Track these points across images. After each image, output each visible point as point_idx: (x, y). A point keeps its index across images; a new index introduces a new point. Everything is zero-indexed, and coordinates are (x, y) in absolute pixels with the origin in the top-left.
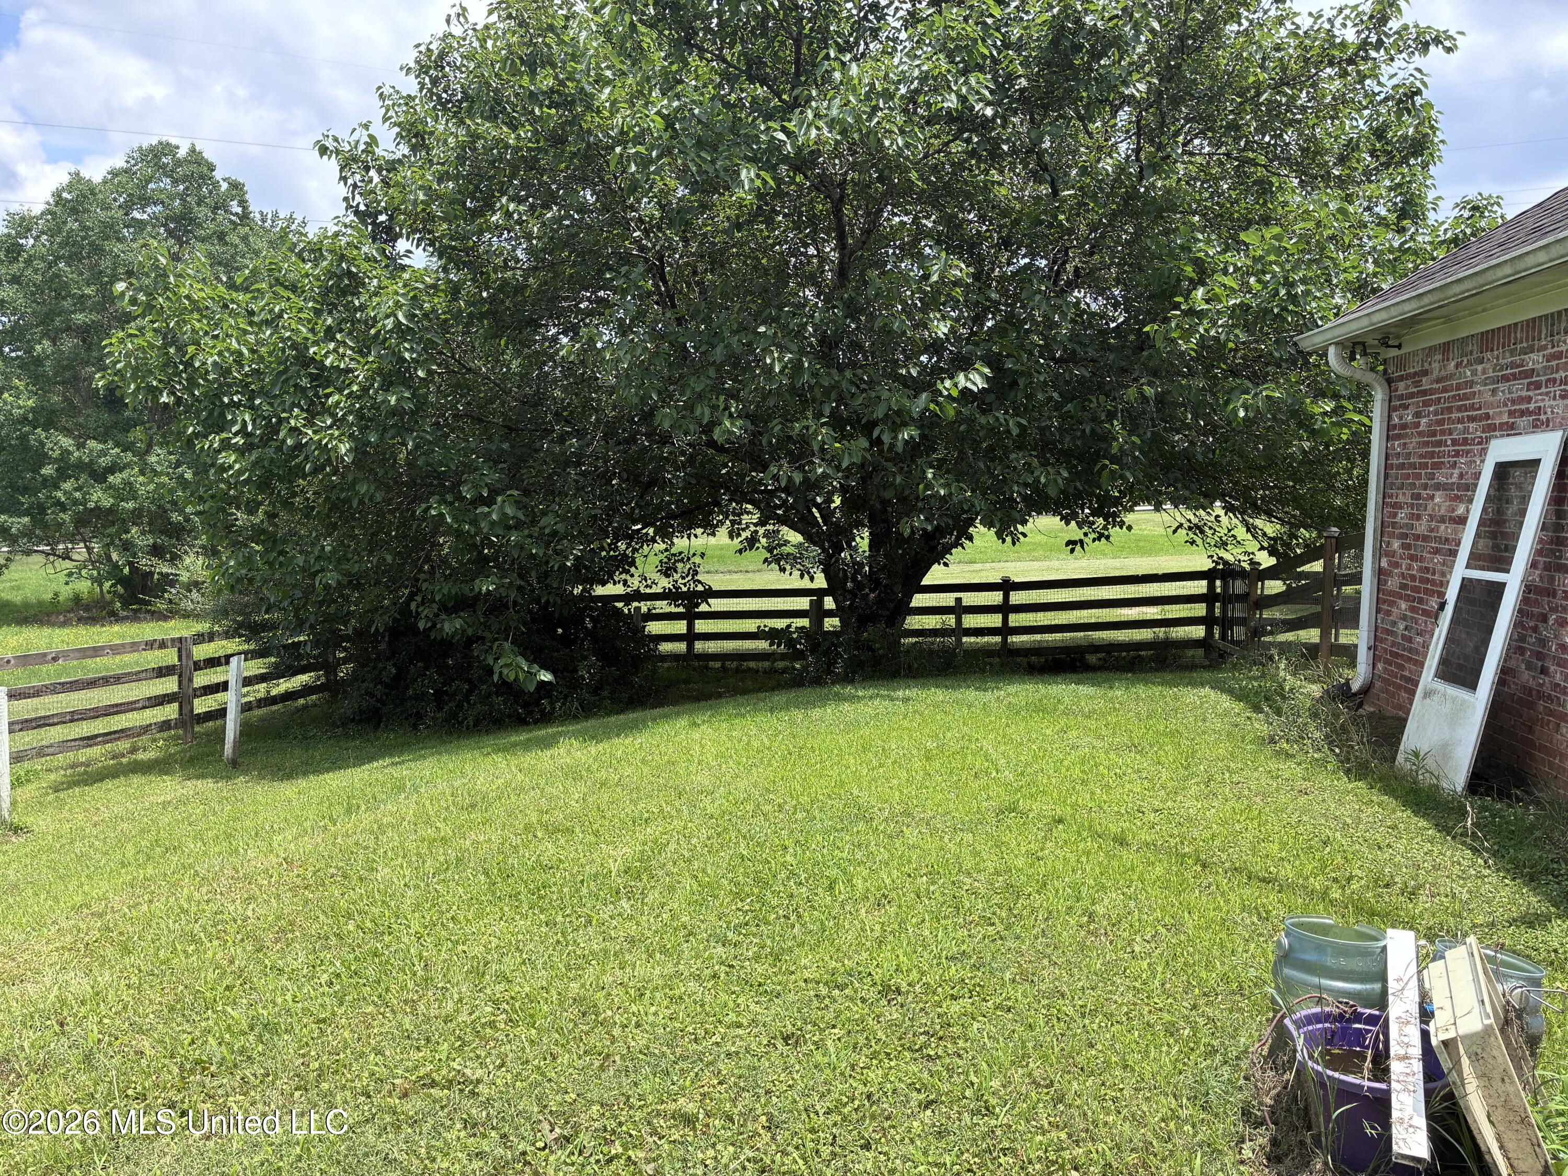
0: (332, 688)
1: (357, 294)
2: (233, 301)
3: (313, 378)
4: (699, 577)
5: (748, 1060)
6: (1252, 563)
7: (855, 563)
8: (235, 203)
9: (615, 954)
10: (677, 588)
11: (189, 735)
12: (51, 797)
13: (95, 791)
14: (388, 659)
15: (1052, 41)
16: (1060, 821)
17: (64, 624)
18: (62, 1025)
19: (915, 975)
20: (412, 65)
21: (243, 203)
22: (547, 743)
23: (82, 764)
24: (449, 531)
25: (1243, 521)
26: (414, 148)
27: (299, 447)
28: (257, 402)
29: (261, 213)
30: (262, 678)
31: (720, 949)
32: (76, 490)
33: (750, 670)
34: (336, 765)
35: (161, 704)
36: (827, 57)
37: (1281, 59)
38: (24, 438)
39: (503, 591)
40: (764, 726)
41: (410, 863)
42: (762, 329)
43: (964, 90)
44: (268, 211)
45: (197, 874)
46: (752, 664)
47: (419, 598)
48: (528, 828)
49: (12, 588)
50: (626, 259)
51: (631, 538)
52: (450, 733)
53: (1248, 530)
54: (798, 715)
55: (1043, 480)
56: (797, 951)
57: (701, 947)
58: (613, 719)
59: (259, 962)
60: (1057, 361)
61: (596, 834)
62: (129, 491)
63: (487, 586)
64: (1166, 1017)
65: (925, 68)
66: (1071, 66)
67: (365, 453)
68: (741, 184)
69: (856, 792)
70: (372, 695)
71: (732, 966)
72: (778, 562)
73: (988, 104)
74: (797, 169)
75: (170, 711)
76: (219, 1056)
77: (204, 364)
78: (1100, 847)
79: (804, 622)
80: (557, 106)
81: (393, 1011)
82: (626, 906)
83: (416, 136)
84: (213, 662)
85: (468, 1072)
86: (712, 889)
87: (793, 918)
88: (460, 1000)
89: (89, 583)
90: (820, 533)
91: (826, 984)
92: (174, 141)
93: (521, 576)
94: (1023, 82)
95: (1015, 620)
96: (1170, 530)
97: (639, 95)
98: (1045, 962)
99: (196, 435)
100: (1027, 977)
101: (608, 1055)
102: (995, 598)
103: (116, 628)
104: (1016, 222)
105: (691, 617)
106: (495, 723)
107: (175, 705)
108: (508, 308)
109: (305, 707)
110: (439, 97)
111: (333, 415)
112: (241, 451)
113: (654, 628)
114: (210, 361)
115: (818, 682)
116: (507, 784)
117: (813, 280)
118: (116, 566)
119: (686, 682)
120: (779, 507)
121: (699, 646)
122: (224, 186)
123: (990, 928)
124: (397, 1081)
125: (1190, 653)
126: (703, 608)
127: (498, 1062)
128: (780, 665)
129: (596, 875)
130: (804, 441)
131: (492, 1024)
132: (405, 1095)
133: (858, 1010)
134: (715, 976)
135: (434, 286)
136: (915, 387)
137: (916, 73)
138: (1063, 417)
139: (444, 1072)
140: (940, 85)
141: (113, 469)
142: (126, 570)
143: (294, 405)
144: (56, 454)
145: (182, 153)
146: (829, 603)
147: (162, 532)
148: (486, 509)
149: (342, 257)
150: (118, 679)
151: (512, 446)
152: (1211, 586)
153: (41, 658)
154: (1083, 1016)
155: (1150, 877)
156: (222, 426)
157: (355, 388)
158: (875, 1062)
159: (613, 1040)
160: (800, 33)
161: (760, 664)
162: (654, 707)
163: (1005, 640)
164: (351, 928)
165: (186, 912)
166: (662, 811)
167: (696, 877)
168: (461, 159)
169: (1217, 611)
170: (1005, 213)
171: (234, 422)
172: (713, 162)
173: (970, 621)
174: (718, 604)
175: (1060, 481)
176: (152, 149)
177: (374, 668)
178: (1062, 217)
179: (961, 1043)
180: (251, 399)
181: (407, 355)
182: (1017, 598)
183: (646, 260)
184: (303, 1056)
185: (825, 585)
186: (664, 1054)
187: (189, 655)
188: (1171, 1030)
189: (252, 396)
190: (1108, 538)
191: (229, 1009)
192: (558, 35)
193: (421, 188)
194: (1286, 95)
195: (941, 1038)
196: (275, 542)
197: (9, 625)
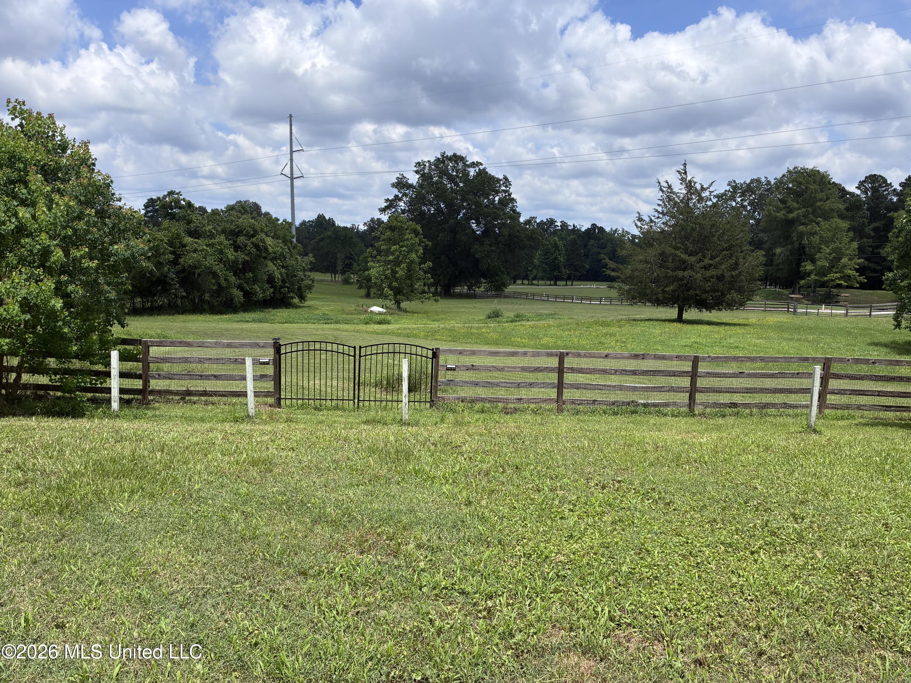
153: (866, 361)
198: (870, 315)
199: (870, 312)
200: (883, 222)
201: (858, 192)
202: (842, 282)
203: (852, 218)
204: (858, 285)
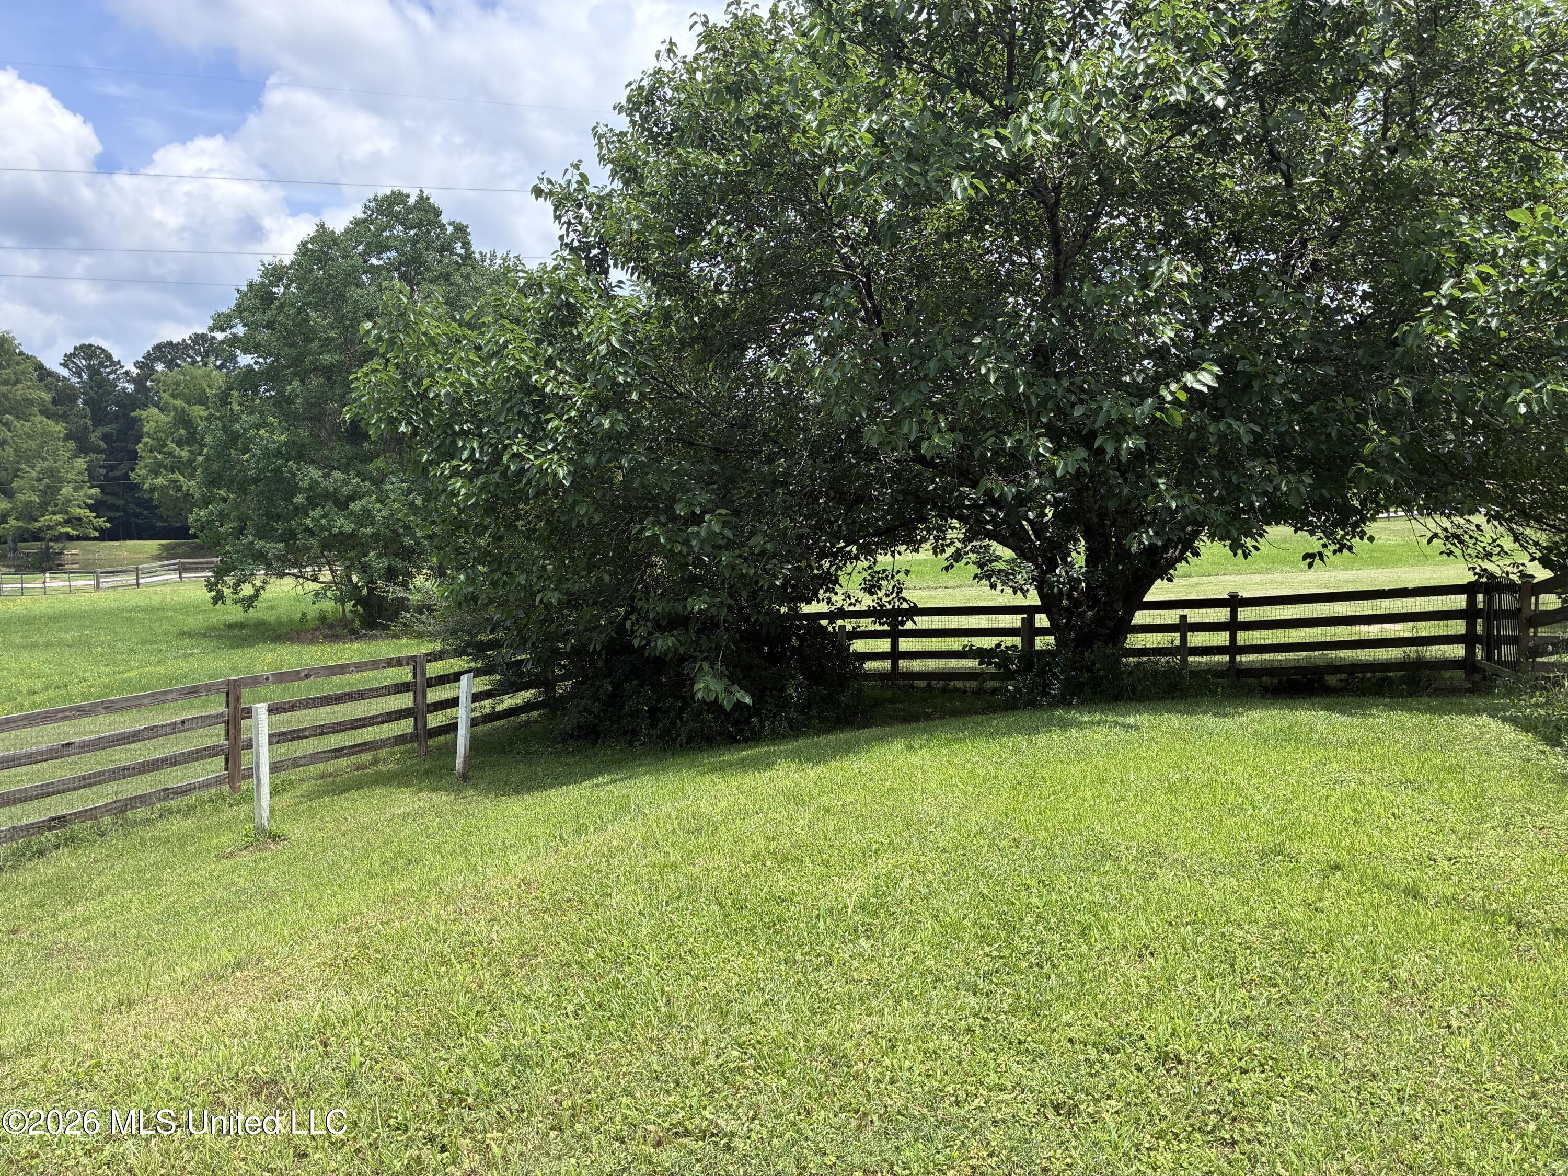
0: (551, 704)
1: (574, 324)
2: (464, 337)
3: (536, 404)
4: (905, 594)
5: (1018, 1132)
6: (1523, 575)
7: (1071, 579)
8: (459, 245)
9: (861, 999)
10: (881, 606)
11: (423, 748)
12: (303, 807)
13: (342, 801)
14: (606, 677)
15: (1290, 23)
16: (1337, 867)
17: (312, 642)
18: (325, 1046)
19: (1194, 1041)
20: (624, 103)
21: (466, 245)
22: (763, 764)
23: (331, 775)
24: (662, 551)
25: (1511, 530)
26: (627, 183)
27: (521, 472)
28: (485, 430)
29: (481, 253)
30: (487, 695)
31: (972, 1000)
32: (323, 517)
33: (956, 689)
34: (559, 781)
35: (398, 719)
36: (1046, 58)
37: (1548, 25)
38: (278, 470)
39: (714, 611)
40: (986, 752)
41: (642, 888)
42: (977, 340)
43: (1195, 81)
44: (487, 251)
45: (441, 891)
46: (959, 684)
47: (634, 617)
48: (756, 855)
49: (267, 608)
50: (831, 277)
51: (835, 556)
52: (664, 750)
53: (1516, 540)
54: (1022, 741)
55: (1284, 488)
56: (1056, 1005)
57: (951, 995)
58: (823, 739)
59: (506, 988)
60: (1294, 361)
61: (826, 864)
62: (366, 517)
63: (699, 605)
64: (1503, 1107)
65: (1151, 61)
66: (1312, 46)
67: (583, 476)
68: (953, 195)
69: (1097, 828)
70: (590, 712)
71: (986, 1019)
72: (989, 577)
73: (1220, 92)
74: (1010, 176)
75: (406, 726)
76: (476, 1087)
77: (438, 395)
78: (1390, 901)
79: (1016, 641)
80: (763, 130)
81: (639, 1048)
82: (866, 946)
83: (628, 170)
84: (443, 680)
85: (721, 1122)
86: (957, 929)
87: (1047, 967)
88: (706, 1042)
89: (333, 603)
90: (1033, 548)
91: (1094, 1045)
92: (405, 191)
93: (731, 596)
94: (1259, 67)
95: (1243, 638)
96: (1425, 540)
97: (846, 113)
98: (1346, 1034)
99: (430, 462)
100: (1325, 1052)
101: (865, 1115)
102: (1221, 615)
103: (356, 646)
104: (1248, 216)
105: (895, 635)
106: (707, 741)
107: (411, 720)
108: (718, 332)
109: (527, 723)
110: (650, 130)
111: (554, 440)
112: (469, 478)
113: (859, 646)
114: (443, 392)
115: (1032, 704)
116: (731, 807)
117: (1024, 288)
118: (356, 586)
119: (891, 701)
120: (988, 522)
121: (903, 664)
122: (450, 229)
123: (1274, 990)
124: (651, 1127)
125: (1448, 674)
126: (909, 625)
127: (751, 1114)
128: (989, 685)
129: (830, 912)
130: (1017, 454)
131: (741, 1070)
132: (658, 1144)
133: (1134, 1080)
134: (969, 1030)
135: (647, 314)
136: (1139, 393)
137: (1141, 68)
138: (1306, 420)
139: (697, 1120)
140: (1168, 77)
141: (352, 498)
142: (365, 591)
143: (517, 431)
144: (305, 484)
145: (412, 201)
146: (1042, 620)
147: (396, 555)
148: (696, 529)
149: (562, 290)
150: (361, 695)
151: (722, 468)
152: (1472, 601)
153: (295, 676)
154: (1401, 1101)
155: (1455, 938)
156: (451, 453)
157: (573, 413)
158: (1162, 1143)
159: (869, 1097)
160: (1013, 36)
161: (968, 684)
162: (862, 727)
163: (1232, 659)
164: (591, 956)
165: (435, 931)
166: (892, 843)
167: (936, 916)
168: (672, 186)
169: (1479, 630)
170: (1235, 207)
171: (463, 448)
172: (924, 174)
173: (1196, 639)
174: (923, 622)
175: (1302, 489)
176: (386, 198)
177: (592, 685)
178: (1301, 207)
179: (1260, 1127)
180: (479, 427)
181: (621, 379)
182: (1245, 614)
183: (853, 278)
184: (556, 1093)
185: (1038, 602)
186: (924, 1117)
187: (424, 673)
188: (1508, 1122)
189: (480, 424)
190: (1350, 549)
191: (481, 1036)
192: (762, 61)
193: (635, 218)
194: (1556, 62)
195: (1234, 1119)
196: (500, 563)
197: (265, 642)
198: (138, 584)
199: (138, 579)
200: (114, 426)
201: (65, 372)
202: (69, 530)
203: (64, 417)
204: (97, 534)
